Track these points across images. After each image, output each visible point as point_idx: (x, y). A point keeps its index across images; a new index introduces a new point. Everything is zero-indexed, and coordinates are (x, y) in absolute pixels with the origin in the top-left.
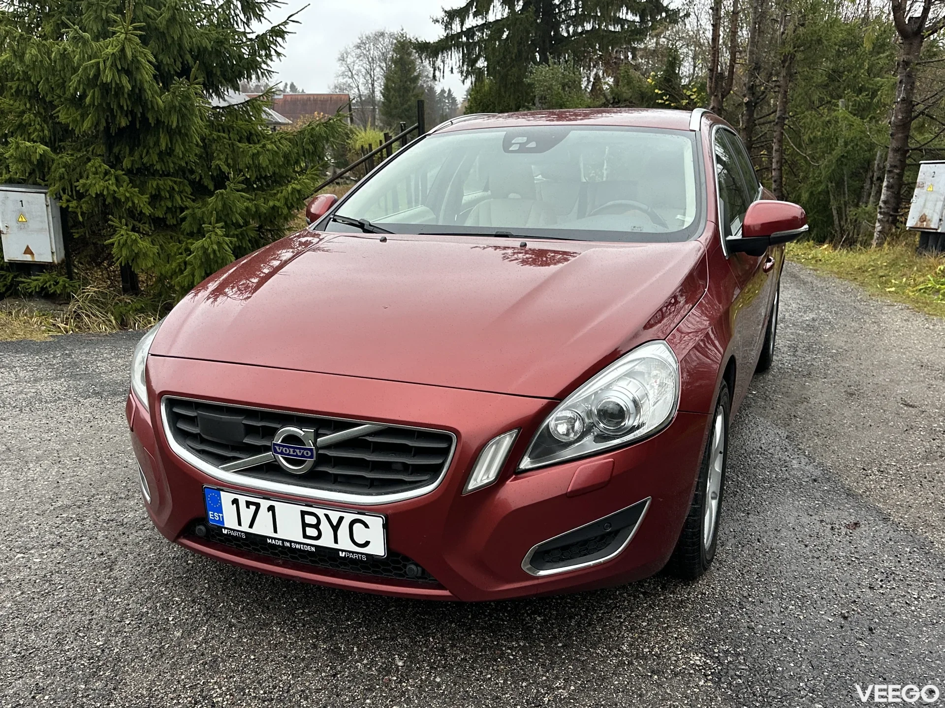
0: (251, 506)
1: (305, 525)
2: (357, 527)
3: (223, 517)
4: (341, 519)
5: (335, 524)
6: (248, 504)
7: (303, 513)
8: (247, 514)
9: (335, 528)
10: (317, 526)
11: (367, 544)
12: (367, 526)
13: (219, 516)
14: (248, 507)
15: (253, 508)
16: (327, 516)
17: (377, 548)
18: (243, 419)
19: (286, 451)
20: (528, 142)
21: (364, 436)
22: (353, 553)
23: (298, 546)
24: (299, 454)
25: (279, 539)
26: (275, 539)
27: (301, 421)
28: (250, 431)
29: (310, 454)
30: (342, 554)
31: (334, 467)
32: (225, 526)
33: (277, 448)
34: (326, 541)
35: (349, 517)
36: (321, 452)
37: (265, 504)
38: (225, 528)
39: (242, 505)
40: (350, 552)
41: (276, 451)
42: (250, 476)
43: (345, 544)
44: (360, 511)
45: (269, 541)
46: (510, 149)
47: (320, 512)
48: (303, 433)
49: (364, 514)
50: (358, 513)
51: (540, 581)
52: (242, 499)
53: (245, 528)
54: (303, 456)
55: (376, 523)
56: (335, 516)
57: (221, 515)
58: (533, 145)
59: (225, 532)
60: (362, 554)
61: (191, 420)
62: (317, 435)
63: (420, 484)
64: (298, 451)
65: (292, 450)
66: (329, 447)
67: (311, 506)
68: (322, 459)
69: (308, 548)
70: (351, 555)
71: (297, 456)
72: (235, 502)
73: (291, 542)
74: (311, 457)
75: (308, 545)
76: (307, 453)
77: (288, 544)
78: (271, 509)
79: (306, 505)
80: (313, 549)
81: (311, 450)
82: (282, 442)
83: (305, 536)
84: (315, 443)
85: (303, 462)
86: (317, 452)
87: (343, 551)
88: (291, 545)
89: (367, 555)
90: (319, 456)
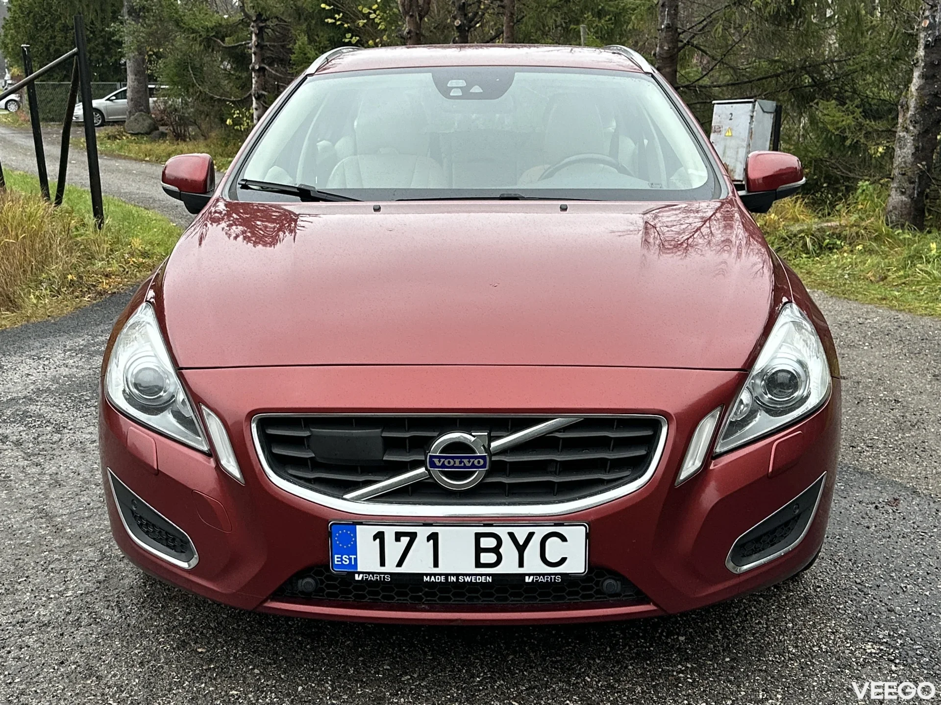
0: (402, 538)
1: (479, 550)
2: (552, 542)
3: (356, 559)
4: (531, 535)
5: (521, 543)
6: (398, 536)
7: (478, 536)
8: (394, 550)
9: (521, 549)
10: (496, 550)
11: (564, 560)
12: (564, 539)
13: (350, 559)
14: (398, 539)
15: (405, 540)
16: (511, 535)
17: (576, 565)
18: (382, 432)
19: (449, 462)
20: (470, 85)
21: (552, 433)
22: (544, 575)
23: (468, 579)
24: (468, 464)
25: (441, 575)
26: (435, 575)
27: (468, 422)
28: (391, 445)
29: (482, 462)
30: (528, 580)
31: (508, 476)
32: (359, 570)
33: (436, 461)
34: (509, 566)
35: (540, 532)
36: (494, 458)
37: (423, 532)
38: (359, 573)
39: (389, 537)
40: (539, 575)
41: (433, 465)
42: (391, 503)
43: (533, 565)
44: (557, 522)
45: (425, 579)
46: (451, 94)
47: (502, 532)
48: (473, 439)
49: (562, 525)
50: (556, 525)
51: (742, 579)
52: (389, 532)
53: (391, 567)
54: (473, 466)
55: (577, 535)
56: (521, 534)
57: (353, 557)
58: (476, 89)
59: (358, 578)
60: (556, 574)
61: (297, 442)
62: (491, 439)
63: (621, 481)
64: (466, 461)
65: (457, 461)
66: (505, 450)
67: (491, 525)
68: (497, 468)
69: (483, 579)
70: (541, 579)
71: (465, 467)
72: (380, 536)
73: (457, 575)
74: (484, 466)
75: (481, 575)
76: (479, 462)
77: (454, 579)
78: (434, 537)
79: (485, 525)
80: (490, 579)
81: (483, 458)
82: (441, 453)
83: (478, 564)
84: (487, 449)
85: (473, 473)
86: (490, 459)
87: (529, 575)
88: (457, 579)
89: (563, 575)
90: (493, 463)
